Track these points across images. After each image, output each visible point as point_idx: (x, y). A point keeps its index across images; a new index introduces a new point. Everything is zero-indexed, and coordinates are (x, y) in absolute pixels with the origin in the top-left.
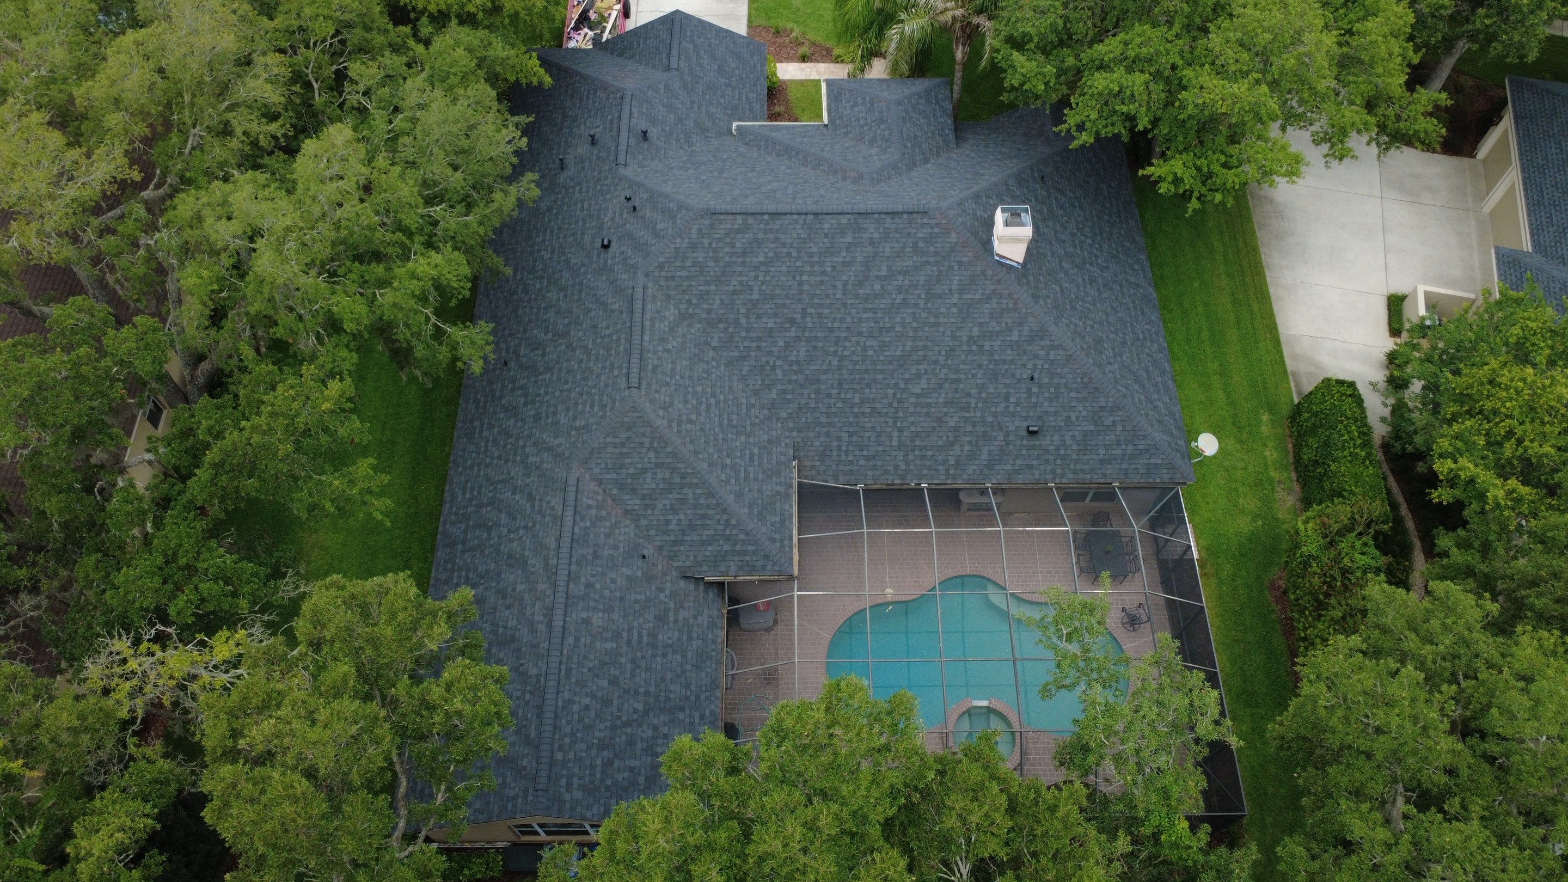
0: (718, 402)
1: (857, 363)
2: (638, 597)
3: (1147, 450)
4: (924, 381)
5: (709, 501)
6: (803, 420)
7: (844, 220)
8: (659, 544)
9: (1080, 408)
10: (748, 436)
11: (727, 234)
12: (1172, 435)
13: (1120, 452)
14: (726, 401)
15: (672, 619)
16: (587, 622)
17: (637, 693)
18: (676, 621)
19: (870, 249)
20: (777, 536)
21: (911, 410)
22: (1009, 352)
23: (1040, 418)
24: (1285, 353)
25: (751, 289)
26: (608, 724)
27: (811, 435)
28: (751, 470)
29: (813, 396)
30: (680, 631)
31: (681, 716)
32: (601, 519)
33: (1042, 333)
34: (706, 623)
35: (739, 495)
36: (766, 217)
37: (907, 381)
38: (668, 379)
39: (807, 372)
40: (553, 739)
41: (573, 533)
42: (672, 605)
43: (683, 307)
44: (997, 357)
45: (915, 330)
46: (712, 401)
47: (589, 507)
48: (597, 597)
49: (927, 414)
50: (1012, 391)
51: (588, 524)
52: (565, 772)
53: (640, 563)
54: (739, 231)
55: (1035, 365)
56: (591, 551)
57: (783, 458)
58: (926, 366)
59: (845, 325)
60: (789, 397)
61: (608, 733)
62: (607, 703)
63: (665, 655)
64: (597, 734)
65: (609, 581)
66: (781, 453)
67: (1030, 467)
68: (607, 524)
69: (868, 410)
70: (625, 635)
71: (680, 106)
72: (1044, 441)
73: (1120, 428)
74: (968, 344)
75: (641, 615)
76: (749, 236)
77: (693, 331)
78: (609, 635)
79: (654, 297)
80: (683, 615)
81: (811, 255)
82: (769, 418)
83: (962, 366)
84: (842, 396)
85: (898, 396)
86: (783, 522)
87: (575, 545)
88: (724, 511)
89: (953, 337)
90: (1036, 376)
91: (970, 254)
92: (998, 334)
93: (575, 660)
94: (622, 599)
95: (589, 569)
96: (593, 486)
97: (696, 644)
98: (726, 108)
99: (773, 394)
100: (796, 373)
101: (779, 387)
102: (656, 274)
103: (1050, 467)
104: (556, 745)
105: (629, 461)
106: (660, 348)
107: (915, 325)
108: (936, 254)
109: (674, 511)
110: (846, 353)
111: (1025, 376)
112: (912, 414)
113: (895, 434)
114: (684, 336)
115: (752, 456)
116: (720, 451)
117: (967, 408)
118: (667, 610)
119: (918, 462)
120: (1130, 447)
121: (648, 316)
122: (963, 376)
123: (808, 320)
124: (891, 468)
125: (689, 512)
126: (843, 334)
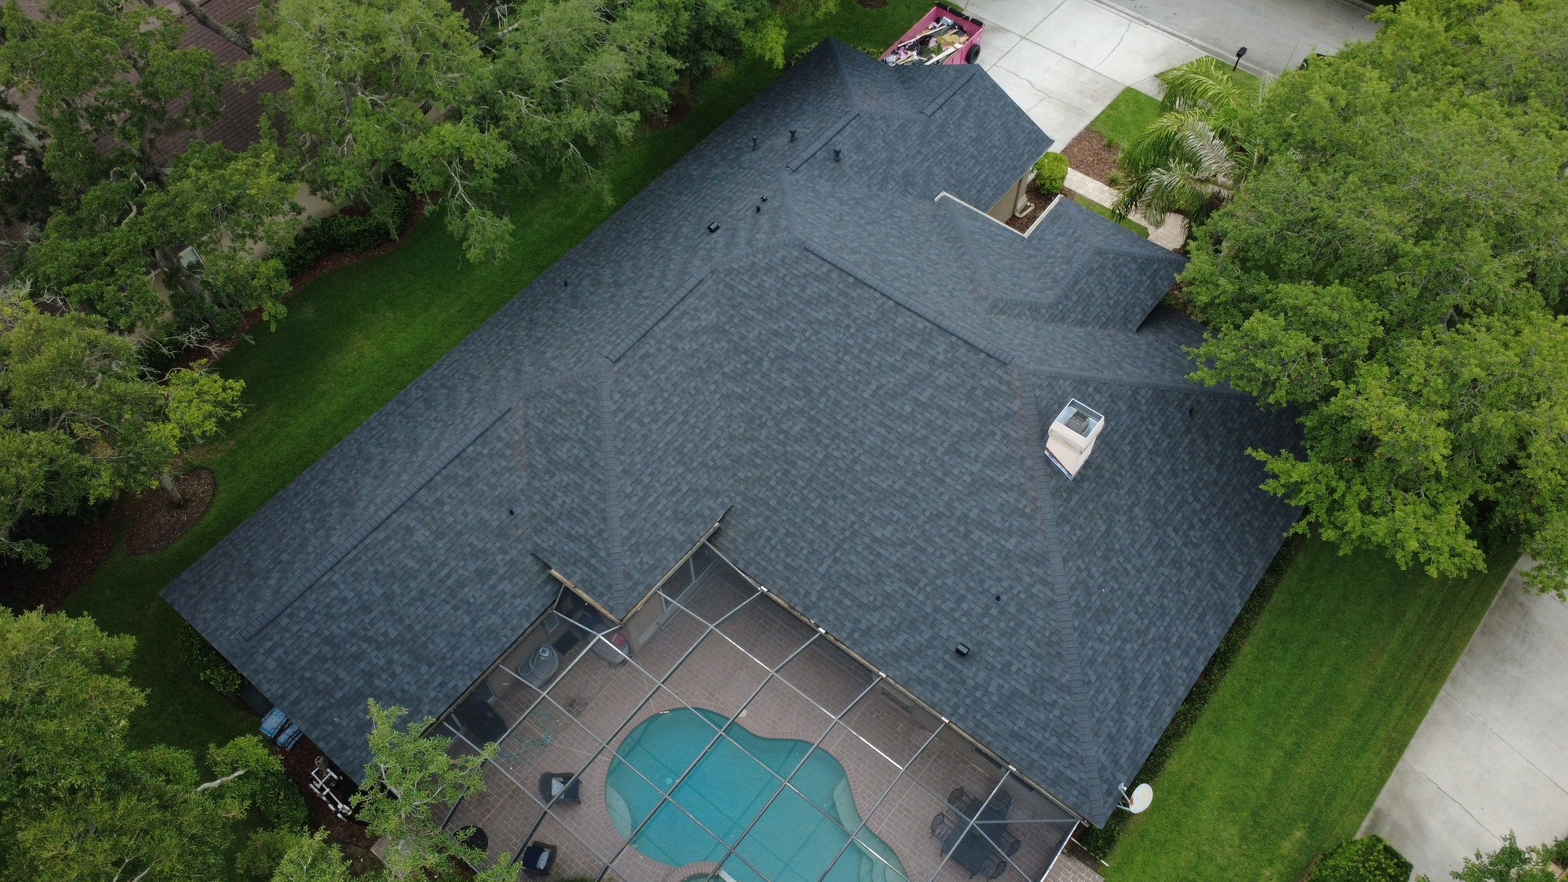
0: (685, 422)
1: (839, 469)
2: (476, 542)
3: (1069, 757)
4: (890, 529)
5: (598, 502)
6: (756, 491)
7: (920, 325)
8: (535, 511)
9: (1029, 663)
10: (688, 470)
11: (805, 275)
12: (1116, 762)
13: (1040, 738)
14: (693, 426)
15: (491, 582)
16: (409, 530)
17: (401, 620)
18: (493, 587)
19: (926, 367)
20: (636, 576)
21: (859, 549)
22: (994, 556)
23: (979, 644)
24: (1389, 784)
25: (793, 338)
26: (351, 627)
27: (753, 510)
28: (664, 501)
29: (779, 474)
30: (489, 598)
31: (424, 669)
32: (502, 456)
33: (1041, 559)
34: (519, 609)
35: (631, 516)
36: (851, 280)
37: (874, 518)
38: (651, 373)
39: (789, 449)
40: (291, 604)
41: (464, 450)
42: (501, 571)
43: (723, 319)
44: (977, 553)
45: (916, 474)
46: (680, 418)
47: (499, 438)
48: (438, 517)
49: (871, 563)
50: (970, 597)
51: (485, 451)
52: (276, 638)
53: (505, 515)
54: (819, 279)
55: (1011, 587)
56: (467, 475)
57: (707, 513)
58: (901, 516)
59: (853, 426)
60: (758, 461)
61: (344, 634)
62: (366, 608)
63: (456, 608)
64: (334, 628)
65: (461, 511)
66: (710, 508)
67: (936, 686)
68: (504, 463)
69: (819, 522)
70: (434, 565)
71: (902, 150)
72: (968, 671)
73: (1057, 712)
74: (958, 522)
75: (465, 560)
76: (824, 288)
77: (716, 346)
78: (419, 556)
79: (704, 295)
80: (505, 586)
81: (867, 340)
82: (725, 469)
83: (937, 539)
84: (805, 492)
85: (856, 527)
86: (654, 568)
87: (457, 460)
88: (605, 520)
89: (949, 504)
90: (1004, 597)
91: (1022, 433)
92: (997, 531)
93: (370, 554)
94: (459, 534)
95: (453, 488)
96: (518, 424)
97: (495, 619)
98: (952, 176)
99: (746, 448)
100: (779, 442)
101: (755, 445)
102: (722, 276)
103: (955, 700)
104: (289, 611)
105: (560, 421)
106: (669, 342)
107: (919, 468)
108: (988, 411)
109: (566, 490)
110: (836, 453)
111: (993, 591)
112: (857, 553)
113: (828, 562)
114: (703, 345)
115: (677, 489)
116: (647, 465)
117: (913, 584)
118: (494, 572)
119: (830, 604)
120: (1054, 740)
121: (682, 308)
122: (931, 550)
123: (823, 400)
124: (802, 591)
125: (577, 500)
126: (845, 434)
